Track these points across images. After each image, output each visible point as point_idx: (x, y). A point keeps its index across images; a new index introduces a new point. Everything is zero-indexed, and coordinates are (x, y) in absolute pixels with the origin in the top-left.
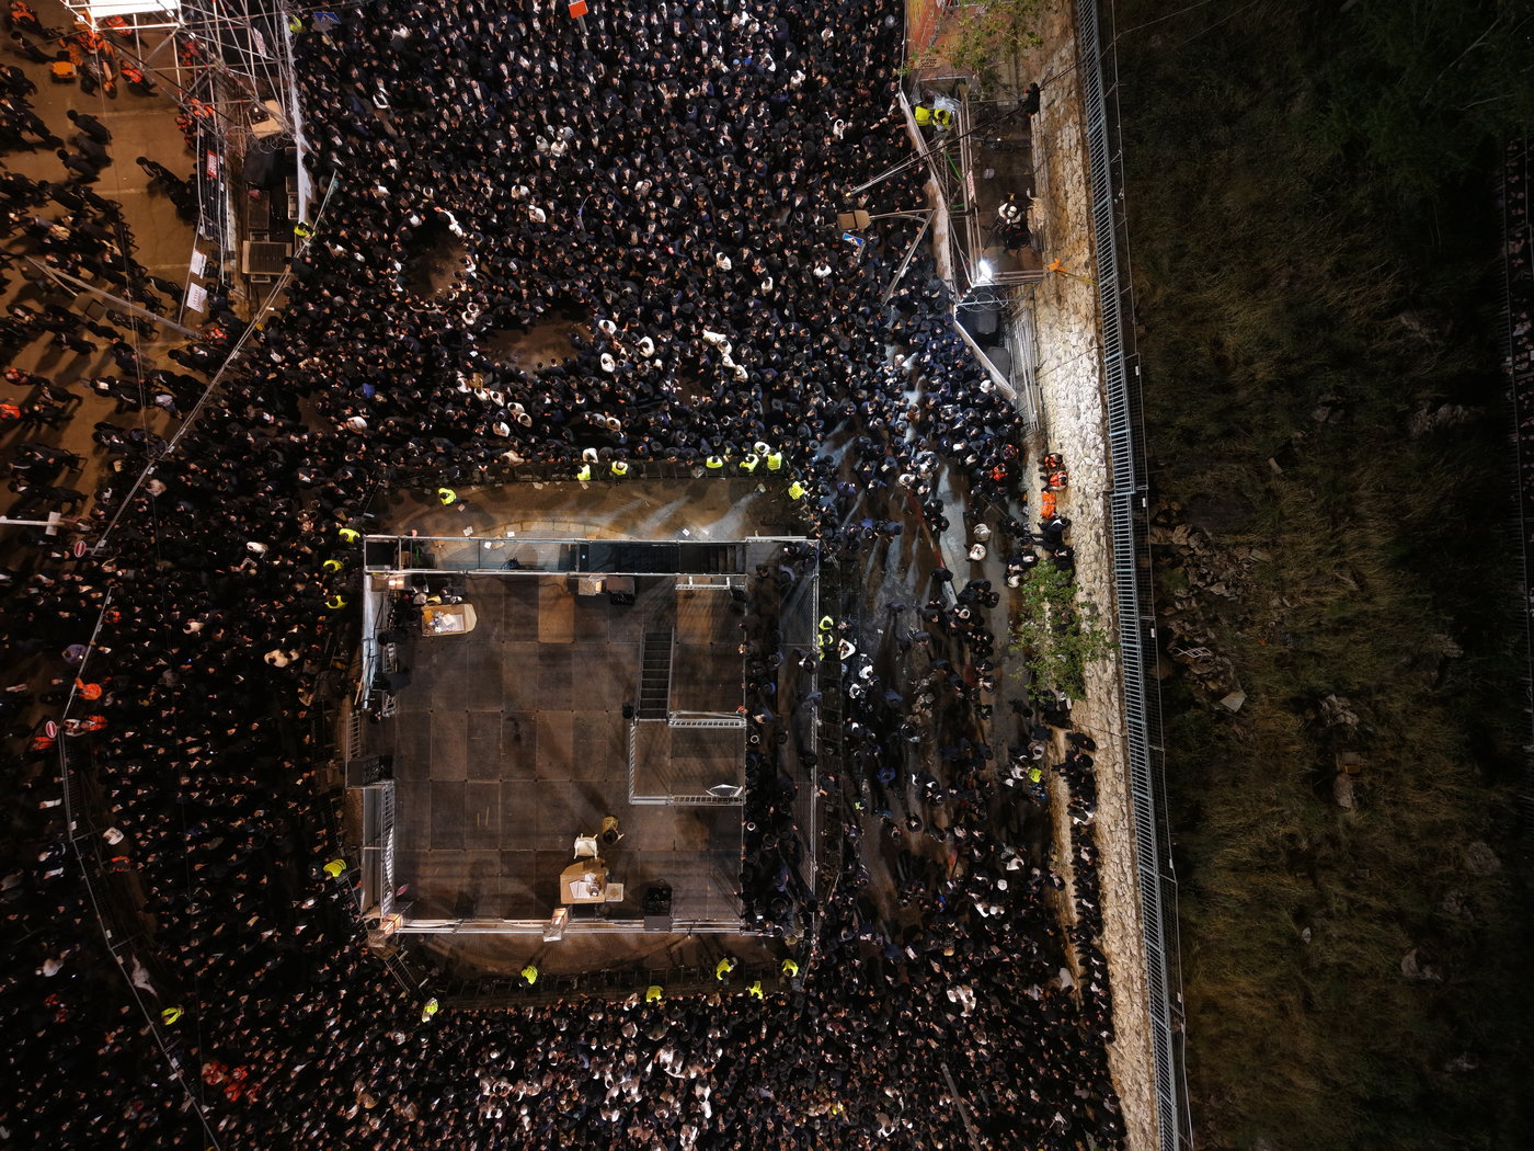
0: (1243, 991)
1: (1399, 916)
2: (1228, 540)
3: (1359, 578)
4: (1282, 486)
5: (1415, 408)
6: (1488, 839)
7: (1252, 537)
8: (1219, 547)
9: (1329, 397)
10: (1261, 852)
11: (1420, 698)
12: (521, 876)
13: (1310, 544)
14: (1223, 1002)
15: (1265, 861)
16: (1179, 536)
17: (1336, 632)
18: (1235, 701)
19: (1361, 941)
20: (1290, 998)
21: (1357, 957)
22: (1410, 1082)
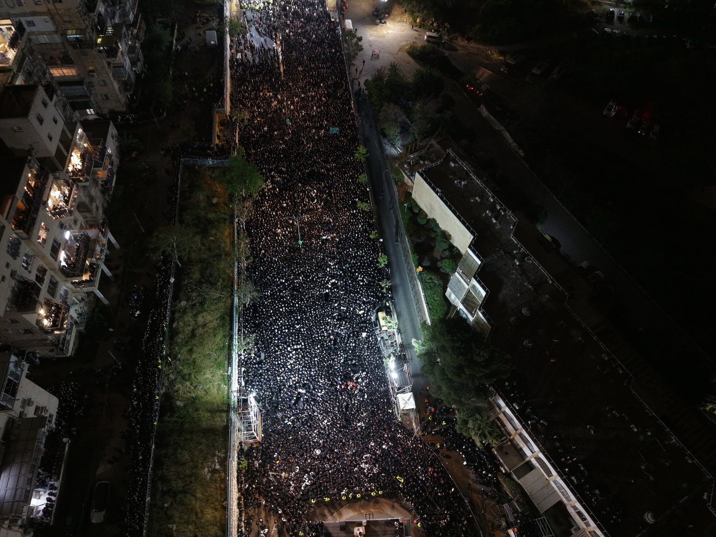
0: (210, 514)
12: (375, 532)
14: (214, 511)
19: (184, 532)
20: (200, 515)
21: (185, 528)
22: (178, 499)
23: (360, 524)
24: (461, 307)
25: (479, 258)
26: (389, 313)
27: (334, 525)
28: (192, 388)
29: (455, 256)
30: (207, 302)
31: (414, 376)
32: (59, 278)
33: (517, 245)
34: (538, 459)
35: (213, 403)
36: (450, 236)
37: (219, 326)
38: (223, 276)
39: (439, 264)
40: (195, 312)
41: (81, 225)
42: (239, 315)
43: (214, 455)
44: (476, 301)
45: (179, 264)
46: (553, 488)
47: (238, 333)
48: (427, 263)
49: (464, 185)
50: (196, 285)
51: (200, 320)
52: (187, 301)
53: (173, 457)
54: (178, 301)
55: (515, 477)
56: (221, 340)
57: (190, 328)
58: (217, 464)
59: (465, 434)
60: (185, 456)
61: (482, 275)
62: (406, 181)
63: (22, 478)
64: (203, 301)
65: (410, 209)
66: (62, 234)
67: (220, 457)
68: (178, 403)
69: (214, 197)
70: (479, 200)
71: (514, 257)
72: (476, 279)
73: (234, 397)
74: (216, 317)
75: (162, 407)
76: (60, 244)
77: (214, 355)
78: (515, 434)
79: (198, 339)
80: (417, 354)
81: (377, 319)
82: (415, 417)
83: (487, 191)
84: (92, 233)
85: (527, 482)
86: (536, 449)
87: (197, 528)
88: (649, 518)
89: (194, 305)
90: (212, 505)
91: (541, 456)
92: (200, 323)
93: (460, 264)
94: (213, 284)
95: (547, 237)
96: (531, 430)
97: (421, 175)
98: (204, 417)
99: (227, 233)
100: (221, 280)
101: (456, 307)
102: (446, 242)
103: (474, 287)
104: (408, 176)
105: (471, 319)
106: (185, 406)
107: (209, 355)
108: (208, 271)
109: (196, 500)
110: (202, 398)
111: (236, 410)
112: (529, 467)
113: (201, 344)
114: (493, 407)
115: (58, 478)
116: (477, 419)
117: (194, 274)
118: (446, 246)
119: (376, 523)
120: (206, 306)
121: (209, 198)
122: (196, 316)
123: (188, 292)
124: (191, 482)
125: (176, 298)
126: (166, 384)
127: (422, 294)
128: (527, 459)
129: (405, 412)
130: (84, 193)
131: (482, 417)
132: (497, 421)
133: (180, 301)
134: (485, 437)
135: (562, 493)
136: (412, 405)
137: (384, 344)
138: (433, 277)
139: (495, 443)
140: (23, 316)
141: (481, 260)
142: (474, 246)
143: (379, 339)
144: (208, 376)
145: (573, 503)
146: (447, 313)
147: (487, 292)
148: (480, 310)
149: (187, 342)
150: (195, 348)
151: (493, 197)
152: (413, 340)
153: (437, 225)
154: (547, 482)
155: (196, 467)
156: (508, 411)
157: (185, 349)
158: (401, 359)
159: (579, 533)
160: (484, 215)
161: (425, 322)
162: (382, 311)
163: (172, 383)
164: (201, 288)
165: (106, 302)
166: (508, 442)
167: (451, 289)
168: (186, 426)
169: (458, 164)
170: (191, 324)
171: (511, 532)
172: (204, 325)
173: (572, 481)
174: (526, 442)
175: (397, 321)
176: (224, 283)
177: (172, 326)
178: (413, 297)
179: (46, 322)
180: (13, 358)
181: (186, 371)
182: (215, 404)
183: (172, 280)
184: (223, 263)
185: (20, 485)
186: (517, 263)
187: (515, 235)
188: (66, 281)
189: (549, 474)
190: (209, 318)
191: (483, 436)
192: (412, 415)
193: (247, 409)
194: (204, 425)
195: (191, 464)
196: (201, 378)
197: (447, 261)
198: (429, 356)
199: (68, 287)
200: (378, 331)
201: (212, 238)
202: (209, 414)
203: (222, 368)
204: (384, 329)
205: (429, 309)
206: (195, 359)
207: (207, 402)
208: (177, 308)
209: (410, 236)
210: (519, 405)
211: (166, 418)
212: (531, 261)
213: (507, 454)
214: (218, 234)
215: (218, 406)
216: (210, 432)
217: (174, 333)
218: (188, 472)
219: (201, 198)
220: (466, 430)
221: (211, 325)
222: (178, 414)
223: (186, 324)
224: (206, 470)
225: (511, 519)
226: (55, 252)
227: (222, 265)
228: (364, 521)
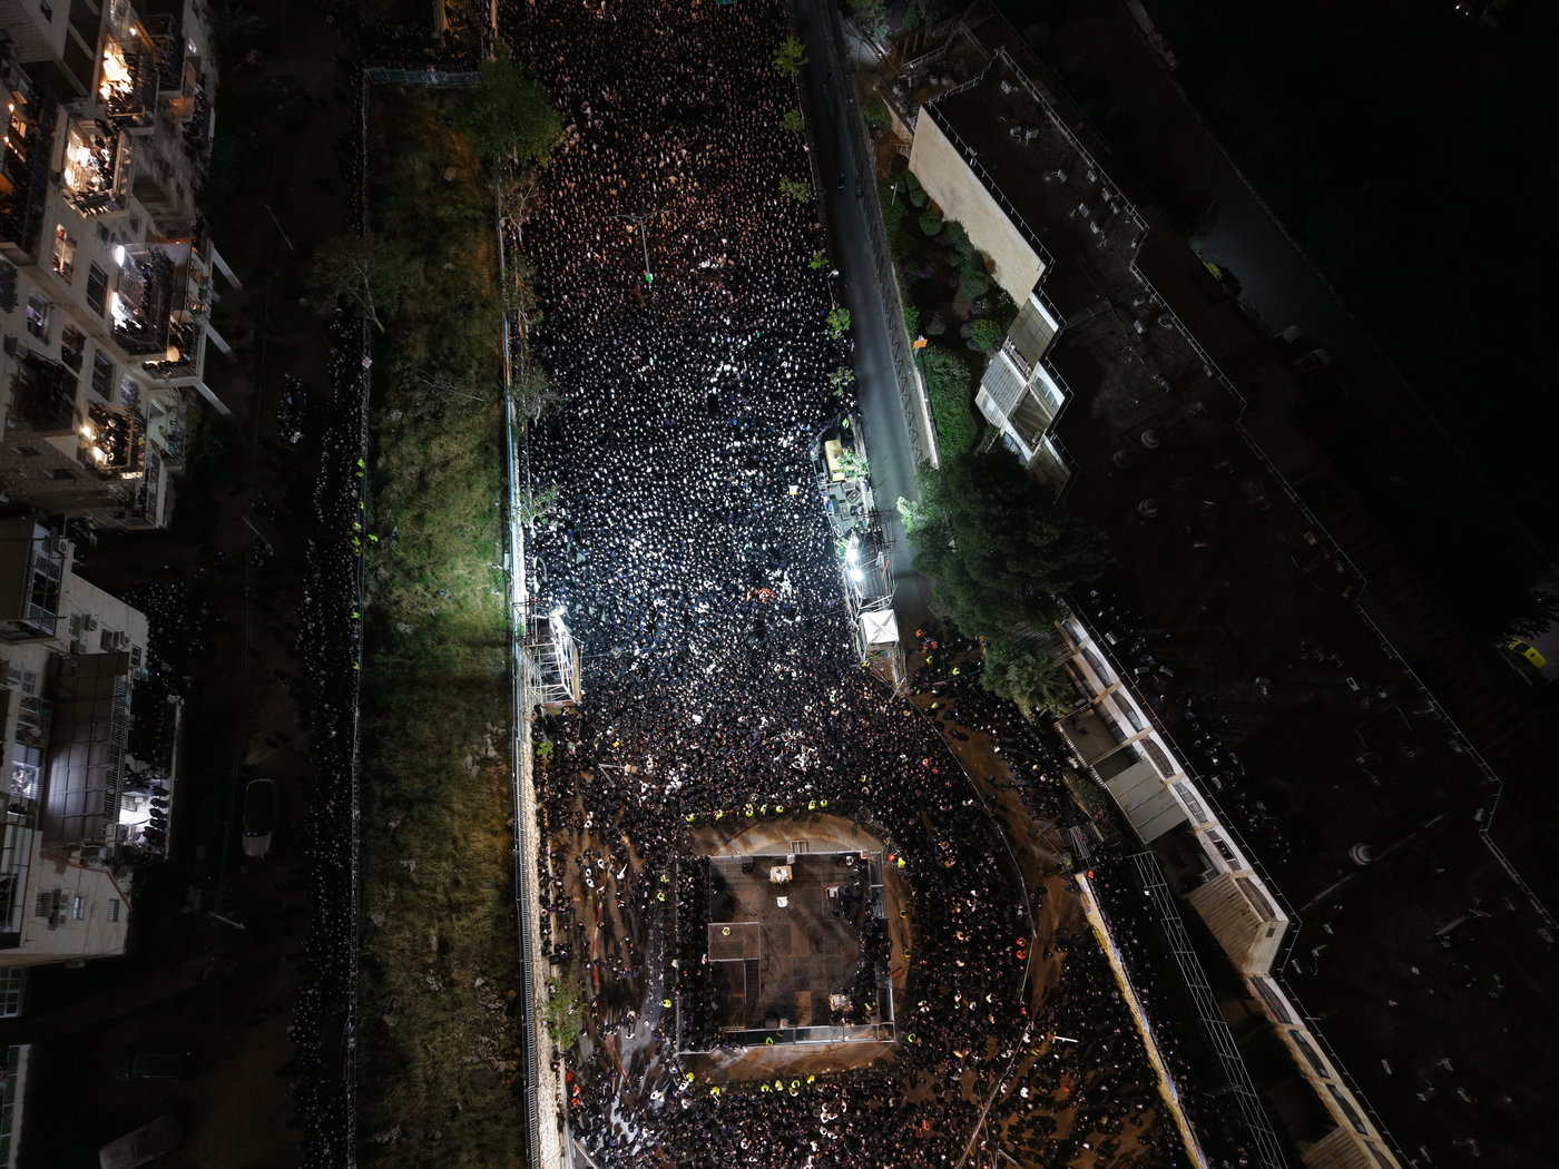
0: (480, 841)
1: (415, 887)
2: (481, 1066)
3: (427, 1051)
4: (457, 1096)
5: (398, 1141)
6: (376, 928)
7: (470, 1068)
8: (484, 1061)
9: (435, 1144)
10: (472, 911)
11: (401, 993)
12: (811, 875)
13: (447, 1066)
14: (490, 836)
15: (471, 907)
16: (503, 1066)
17: (436, 1023)
18: (479, 982)
19: (432, 873)
20: (462, 843)
21: (433, 866)
22: (416, 814)
23: (781, 862)
24: (1007, 428)
25: (1055, 316)
26: (847, 440)
27: (731, 865)
28: (429, 596)
29: (1002, 311)
30: (448, 413)
31: (899, 576)
32: (114, 355)
33: (1141, 287)
34: (1148, 743)
35: (476, 628)
36: (993, 263)
37: (477, 466)
38: (479, 356)
39: (965, 331)
40: (423, 434)
41: (149, 231)
42: (520, 444)
43: (484, 731)
44: (1041, 417)
45: (379, 325)
46: (1173, 798)
47: (521, 483)
48: (937, 329)
49: (1031, 140)
50: (419, 374)
51: (435, 451)
52: (404, 409)
53: (399, 733)
54: (383, 410)
55: (1097, 777)
56: (484, 496)
57: (415, 470)
58: (491, 748)
59: (999, 693)
60: (425, 732)
61: (1061, 358)
62: (895, 129)
63: (95, 773)
64: (438, 411)
65: (904, 197)
66: (108, 254)
67: (497, 734)
68: (402, 627)
69: (447, 165)
70: (1063, 179)
71: (1133, 315)
72: (1045, 364)
73: (520, 616)
74: (470, 445)
75: (369, 636)
76: (106, 277)
77: (471, 529)
78: (1105, 694)
79: (434, 493)
80: (908, 531)
81: (823, 455)
82: (898, 660)
83: (1083, 155)
84: (177, 251)
85: (1123, 787)
86: (1145, 722)
87: (458, 867)
88: (1360, 855)
89: (419, 420)
90: (484, 826)
91: (1155, 737)
92: (436, 460)
93: (1011, 331)
94: (459, 373)
95: (1213, 269)
96: (1139, 686)
97: (932, 114)
98: (458, 655)
99: (482, 253)
100: (475, 364)
101: (996, 429)
102: (983, 279)
103: (1039, 383)
104: (900, 116)
105: (1028, 454)
106: (416, 632)
107: (461, 527)
108: (446, 343)
109: (452, 817)
110: (452, 616)
111: (525, 642)
112: (1129, 757)
113: (442, 504)
114: (1061, 639)
115: (168, 772)
116: (1026, 664)
117: (414, 348)
118: (982, 288)
119: (813, 859)
120: (446, 421)
121: (436, 169)
122: (425, 442)
123: (405, 390)
124: (439, 782)
125: (378, 403)
126: (373, 588)
127: (924, 401)
128: (1126, 743)
129: (878, 648)
130: (146, 154)
131: (1038, 660)
132: (1067, 667)
133: (388, 412)
134: (1042, 699)
135: (1190, 807)
136: (891, 634)
137: (837, 510)
138: (949, 361)
139: (1060, 712)
140: (47, 439)
141: (1060, 323)
142: (1045, 289)
143: (826, 499)
144: (461, 571)
145: (1209, 826)
146: (977, 442)
147: (1067, 395)
148: (1048, 435)
149: (410, 499)
150: (429, 514)
151: (1097, 172)
152: (901, 500)
153: (965, 238)
154: (1162, 787)
155: (449, 753)
156: (1093, 648)
157: (407, 516)
158: (872, 542)
159: (1216, 881)
160: (1072, 215)
161: (928, 461)
162: (833, 438)
163: (385, 586)
164: (432, 382)
165: (223, 409)
166: (1087, 709)
167: (989, 389)
168: (422, 673)
169: (1020, 86)
170: (416, 461)
171: (1081, 879)
172: (445, 464)
173: (1212, 786)
174: (1126, 709)
175: (865, 460)
176: (483, 371)
177: (376, 464)
178: (902, 407)
179: (98, 454)
180: (40, 532)
181: (412, 562)
182: (480, 629)
183: (367, 363)
184: (477, 323)
185: (94, 783)
186: (1140, 330)
187: (1140, 264)
188: (130, 362)
189: (1168, 771)
190: (455, 448)
191: (1037, 696)
192: (892, 655)
193: (548, 639)
194: (459, 670)
195: (438, 747)
196: (446, 576)
197: (983, 323)
198: (931, 536)
199: (135, 376)
200: (824, 482)
201: (449, 266)
202: (468, 650)
203: (491, 556)
204: (837, 477)
205: (938, 434)
206: (430, 535)
207: (462, 626)
208: (383, 425)
209: (902, 264)
210: (1116, 635)
211: (378, 658)
212: (1172, 324)
213: (1084, 732)
214: (463, 256)
215: (486, 634)
216: (473, 685)
217: (379, 481)
218: (432, 762)
219: (419, 167)
220: (1003, 686)
221: (461, 464)
222: (402, 649)
223: (405, 459)
224: (469, 759)
225: (1085, 855)
226: (97, 297)
227: (476, 329)
228: (791, 857)
